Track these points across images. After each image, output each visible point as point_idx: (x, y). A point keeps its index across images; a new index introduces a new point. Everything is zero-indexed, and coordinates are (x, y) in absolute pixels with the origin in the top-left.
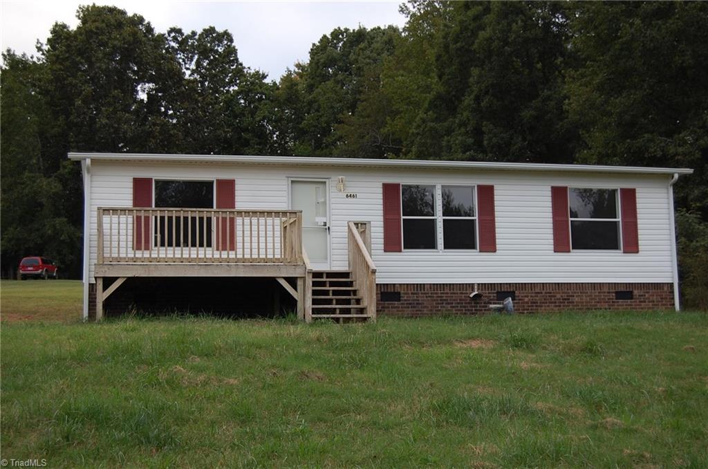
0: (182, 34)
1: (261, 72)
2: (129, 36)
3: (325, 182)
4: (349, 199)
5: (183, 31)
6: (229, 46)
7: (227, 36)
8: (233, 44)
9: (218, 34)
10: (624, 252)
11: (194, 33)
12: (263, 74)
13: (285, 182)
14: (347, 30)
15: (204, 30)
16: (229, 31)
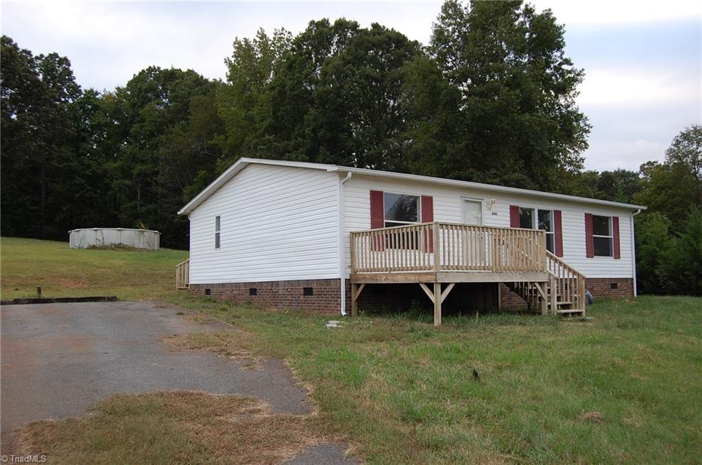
0: (31, 55)
1: (95, 90)
2: (6, 52)
3: (480, 202)
4: (494, 216)
5: (32, 53)
6: (67, 69)
7: (65, 61)
8: (70, 68)
9: (61, 59)
10: (615, 258)
11: (42, 56)
12: (96, 92)
13: (459, 201)
14: (159, 68)
15: (50, 54)
16: (68, 58)
